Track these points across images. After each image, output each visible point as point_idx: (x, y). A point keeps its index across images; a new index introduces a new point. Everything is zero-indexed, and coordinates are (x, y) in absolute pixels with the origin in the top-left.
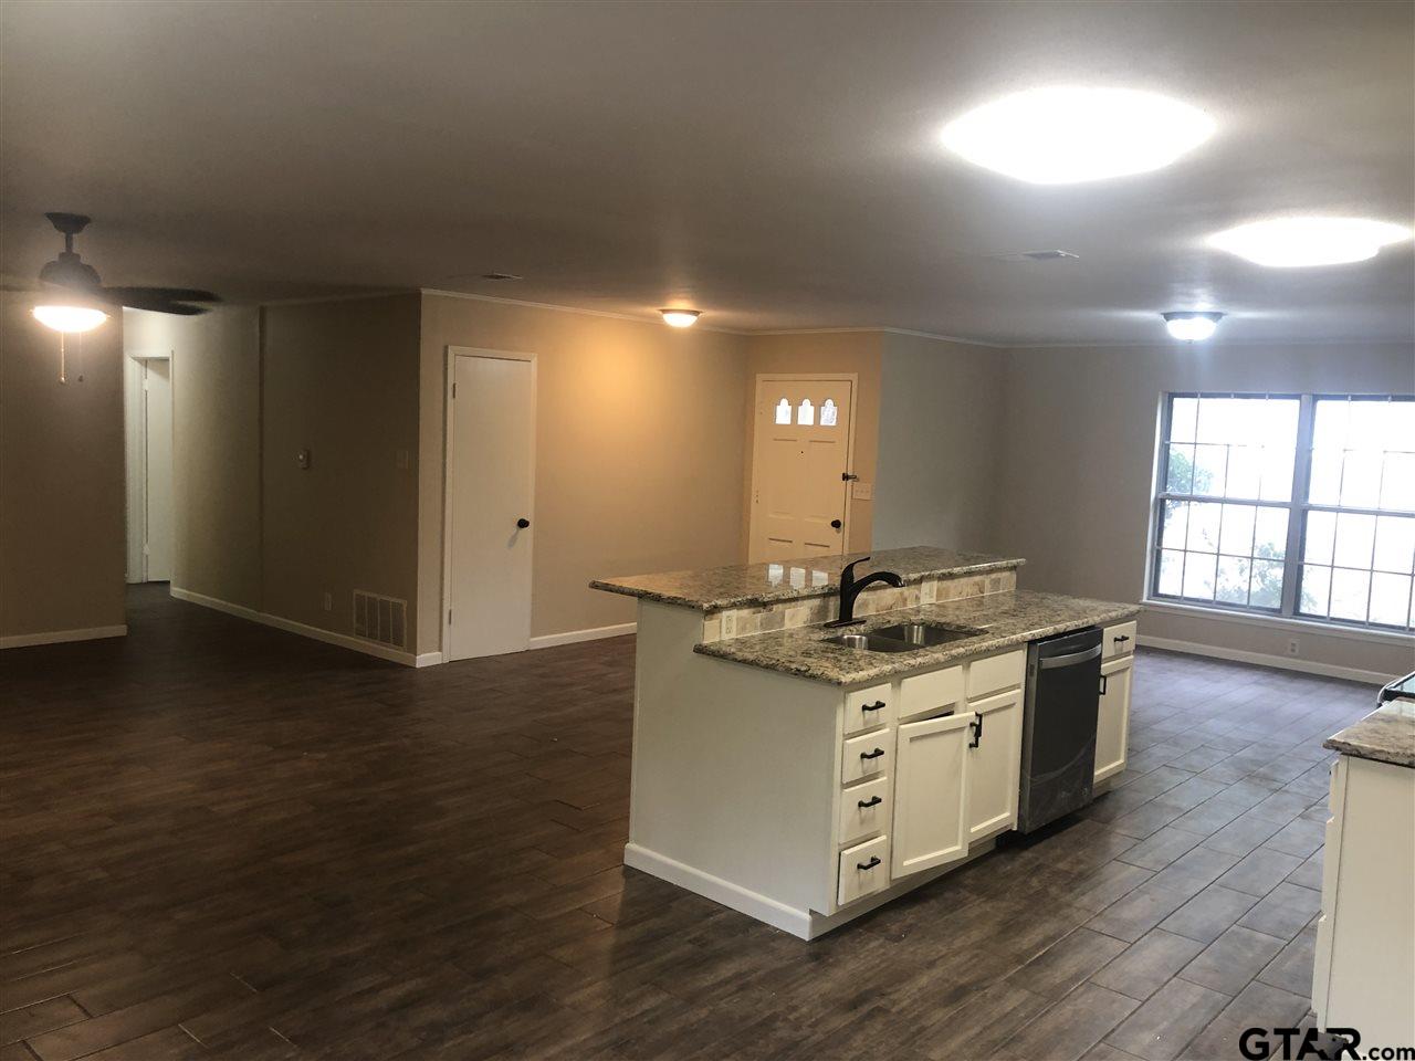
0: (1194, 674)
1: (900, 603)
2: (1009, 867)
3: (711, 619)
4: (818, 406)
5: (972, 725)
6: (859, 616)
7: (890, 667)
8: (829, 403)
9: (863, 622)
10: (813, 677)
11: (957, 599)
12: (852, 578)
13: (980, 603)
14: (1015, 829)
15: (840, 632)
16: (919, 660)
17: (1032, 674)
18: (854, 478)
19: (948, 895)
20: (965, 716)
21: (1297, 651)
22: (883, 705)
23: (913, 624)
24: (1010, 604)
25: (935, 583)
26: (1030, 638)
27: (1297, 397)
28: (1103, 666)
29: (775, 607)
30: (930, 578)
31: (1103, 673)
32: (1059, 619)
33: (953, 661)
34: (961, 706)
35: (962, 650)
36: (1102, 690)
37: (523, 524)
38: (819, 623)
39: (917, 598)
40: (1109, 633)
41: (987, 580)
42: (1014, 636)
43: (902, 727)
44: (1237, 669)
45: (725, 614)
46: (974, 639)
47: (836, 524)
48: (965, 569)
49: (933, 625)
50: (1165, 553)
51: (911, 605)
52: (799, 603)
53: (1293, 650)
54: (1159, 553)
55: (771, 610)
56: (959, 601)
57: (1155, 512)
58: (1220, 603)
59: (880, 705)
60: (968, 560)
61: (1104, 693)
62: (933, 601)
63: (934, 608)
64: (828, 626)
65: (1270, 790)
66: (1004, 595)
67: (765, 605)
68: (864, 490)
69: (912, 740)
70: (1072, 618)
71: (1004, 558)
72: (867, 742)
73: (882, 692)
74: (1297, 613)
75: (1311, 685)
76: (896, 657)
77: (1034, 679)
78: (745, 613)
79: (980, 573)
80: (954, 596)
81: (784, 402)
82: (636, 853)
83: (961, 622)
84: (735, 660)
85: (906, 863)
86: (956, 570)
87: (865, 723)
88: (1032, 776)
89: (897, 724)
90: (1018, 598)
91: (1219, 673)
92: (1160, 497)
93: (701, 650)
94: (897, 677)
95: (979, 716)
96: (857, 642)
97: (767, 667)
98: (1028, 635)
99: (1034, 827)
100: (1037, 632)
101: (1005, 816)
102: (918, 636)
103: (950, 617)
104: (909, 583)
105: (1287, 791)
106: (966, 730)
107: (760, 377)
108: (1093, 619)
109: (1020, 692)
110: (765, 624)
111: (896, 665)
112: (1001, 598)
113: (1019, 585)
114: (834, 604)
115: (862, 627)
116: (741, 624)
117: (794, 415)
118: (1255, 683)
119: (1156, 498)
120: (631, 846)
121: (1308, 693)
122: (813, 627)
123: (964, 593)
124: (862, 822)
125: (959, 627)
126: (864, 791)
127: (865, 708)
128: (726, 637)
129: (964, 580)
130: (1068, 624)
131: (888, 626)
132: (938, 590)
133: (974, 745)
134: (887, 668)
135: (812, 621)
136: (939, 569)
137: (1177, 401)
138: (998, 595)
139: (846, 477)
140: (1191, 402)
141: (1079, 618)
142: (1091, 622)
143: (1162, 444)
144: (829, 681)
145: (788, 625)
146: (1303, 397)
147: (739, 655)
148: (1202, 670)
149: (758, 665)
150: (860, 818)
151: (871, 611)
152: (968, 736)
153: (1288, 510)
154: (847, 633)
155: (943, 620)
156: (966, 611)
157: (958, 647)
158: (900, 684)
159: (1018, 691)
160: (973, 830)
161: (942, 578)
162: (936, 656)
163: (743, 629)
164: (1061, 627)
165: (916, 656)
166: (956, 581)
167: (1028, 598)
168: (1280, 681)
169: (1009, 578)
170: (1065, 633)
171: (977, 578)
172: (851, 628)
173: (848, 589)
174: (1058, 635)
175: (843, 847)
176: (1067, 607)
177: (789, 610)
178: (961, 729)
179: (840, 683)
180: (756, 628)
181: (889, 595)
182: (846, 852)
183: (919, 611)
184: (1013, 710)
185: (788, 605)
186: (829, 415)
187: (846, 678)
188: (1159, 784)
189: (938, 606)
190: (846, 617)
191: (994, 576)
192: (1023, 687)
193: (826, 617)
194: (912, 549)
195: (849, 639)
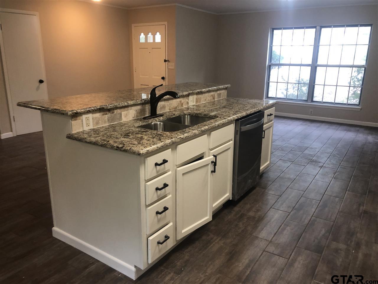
0: (281, 123)
1: (180, 106)
2: (229, 217)
3: (76, 120)
4: (154, 35)
5: (212, 162)
6: (161, 113)
7: (170, 141)
8: (158, 33)
9: (161, 115)
10: (126, 151)
11: (204, 102)
12: (155, 95)
13: (213, 103)
14: (231, 199)
15: (150, 121)
16: (186, 135)
17: (237, 134)
18: (168, 61)
19: (204, 237)
20: (209, 158)
21: (312, 112)
22: (167, 161)
23: (185, 115)
24: (225, 103)
25: (195, 96)
26: (236, 118)
27: (315, 27)
28: (264, 126)
29: (115, 111)
30: (192, 94)
31: (264, 129)
32: (247, 108)
33: (203, 133)
34: (207, 154)
35: (207, 127)
36: (263, 137)
37: (41, 81)
38: (140, 117)
39: (188, 103)
40: (267, 112)
41: (216, 94)
42: (229, 118)
43: (178, 169)
44: (294, 120)
45: (84, 117)
46: (212, 121)
47: (163, 78)
48: (207, 89)
49: (194, 115)
50: (270, 84)
51: (185, 106)
52: (129, 108)
53: (311, 113)
54: (269, 83)
55: (113, 113)
56: (205, 103)
57: (268, 70)
58: (288, 99)
59: (165, 161)
60: (208, 86)
61: (264, 138)
62: (194, 104)
63: (195, 107)
64: (145, 118)
65: (320, 167)
66: (222, 99)
67: (109, 110)
68: (172, 65)
69: (183, 174)
70: (252, 108)
71: (222, 85)
72: (159, 182)
73: (166, 154)
74: (312, 101)
75: (318, 124)
76: (174, 134)
77: (238, 136)
78: (98, 115)
79: (213, 91)
80: (203, 102)
81: (142, 34)
82: (58, 233)
83: (206, 113)
84: (86, 142)
85: (183, 231)
86: (204, 90)
87: (157, 172)
88: (237, 177)
89: (176, 167)
90: (227, 100)
91: (289, 122)
92: (269, 64)
93: (70, 137)
94: (174, 146)
95: (215, 156)
96: (158, 125)
97: (102, 146)
98: (235, 117)
99: (239, 197)
100: (239, 115)
101: (227, 195)
102: (187, 121)
103: (202, 111)
104: (183, 96)
105: (325, 167)
106: (210, 165)
107: (133, 25)
108: (260, 108)
109: (232, 142)
110: (110, 120)
111: (173, 139)
112: (221, 101)
113: (228, 96)
114: (148, 107)
115: (161, 118)
116: (95, 121)
117: (146, 39)
118: (301, 124)
119: (268, 65)
120: (55, 229)
121: (318, 127)
122: (137, 120)
123: (207, 100)
124: (159, 221)
125: (205, 115)
126: (159, 206)
127: (156, 164)
128: (86, 129)
129: (207, 94)
130: (251, 110)
131: (174, 116)
132: (196, 99)
133: (214, 171)
134: (168, 141)
135: (137, 116)
136: (196, 90)
137: (275, 31)
138: (220, 100)
139: (165, 61)
140: (280, 31)
141: (255, 108)
142: (260, 109)
143: (270, 46)
144: (134, 153)
145: (124, 119)
146: (317, 27)
147: (88, 139)
148: (283, 121)
149: (97, 145)
150: (158, 219)
151: (167, 110)
152: (210, 168)
153: (310, 67)
154: (154, 121)
155: (198, 112)
156: (208, 108)
157: (205, 126)
158: (176, 148)
159: (231, 142)
160: (214, 205)
161: (198, 93)
162: (194, 132)
163: (97, 123)
164: (249, 112)
165: (184, 132)
166: (204, 95)
167: (232, 100)
168: (308, 123)
169: (224, 93)
170: (251, 115)
171: (212, 93)
172: (156, 119)
173: (154, 100)
174: (248, 116)
175: (148, 236)
176: (248, 103)
177: (124, 113)
178: (207, 165)
179: (139, 154)
180: (105, 122)
181: (175, 102)
182: (150, 238)
183: (188, 109)
184: (229, 151)
185: (122, 110)
186: (158, 38)
187: (143, 151)
188: (280, 168)
189: (197, 106)
190: (154, 114)
191: (218, 92)
192: (233, 140)
193: (145, 114)
194: (186, 83)
195: (154, 124)
